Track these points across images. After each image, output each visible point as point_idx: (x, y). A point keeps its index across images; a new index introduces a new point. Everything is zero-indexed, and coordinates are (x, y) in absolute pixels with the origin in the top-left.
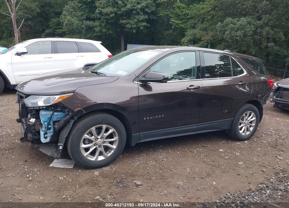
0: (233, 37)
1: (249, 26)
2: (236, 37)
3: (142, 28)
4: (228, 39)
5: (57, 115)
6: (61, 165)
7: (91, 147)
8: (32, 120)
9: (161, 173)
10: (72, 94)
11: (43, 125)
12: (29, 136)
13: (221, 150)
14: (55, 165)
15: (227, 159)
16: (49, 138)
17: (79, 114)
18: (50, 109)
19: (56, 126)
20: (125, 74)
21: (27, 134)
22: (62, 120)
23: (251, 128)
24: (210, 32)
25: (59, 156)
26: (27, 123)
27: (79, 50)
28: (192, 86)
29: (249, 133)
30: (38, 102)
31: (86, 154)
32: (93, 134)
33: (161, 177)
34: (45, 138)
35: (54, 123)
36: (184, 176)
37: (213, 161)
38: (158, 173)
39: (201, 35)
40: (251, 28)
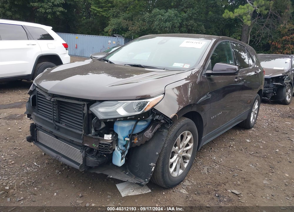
0: (161, 28)
1: (176, 18)
2: (165, 28)
3: (58, 13)
4: (157, 30)
5: (142, 125)
6: (135, 191)
7: (175, 161)
8: (108, 137)
9: (237, 175)
10: (162, 96)
11: (122, 142)
12: (92, 160)
13: (248, 141)
14: (127, 192)
15: (264, 149)
16: (124, 159)
17: (172, 122)
18: (139, 119)
19: (136, 141)
20: (187, 66)
21: (86, 158)
22: (147, 131)
23: (255, 116)
24: (136, 22)
25: (146, 180)
26: (100, 142)
27: (28, 36)
28: (236, 78)
29: (254, 120)
30: (117, 110)
31: (171, 170)
32: (178, 144)
33: (243, 179)
34: (122, 159)
35: (132, 136)
36: (258, 174)
37: (257, 153)
38: (235, 176)
39: (127, 25)
40: (178, 20)
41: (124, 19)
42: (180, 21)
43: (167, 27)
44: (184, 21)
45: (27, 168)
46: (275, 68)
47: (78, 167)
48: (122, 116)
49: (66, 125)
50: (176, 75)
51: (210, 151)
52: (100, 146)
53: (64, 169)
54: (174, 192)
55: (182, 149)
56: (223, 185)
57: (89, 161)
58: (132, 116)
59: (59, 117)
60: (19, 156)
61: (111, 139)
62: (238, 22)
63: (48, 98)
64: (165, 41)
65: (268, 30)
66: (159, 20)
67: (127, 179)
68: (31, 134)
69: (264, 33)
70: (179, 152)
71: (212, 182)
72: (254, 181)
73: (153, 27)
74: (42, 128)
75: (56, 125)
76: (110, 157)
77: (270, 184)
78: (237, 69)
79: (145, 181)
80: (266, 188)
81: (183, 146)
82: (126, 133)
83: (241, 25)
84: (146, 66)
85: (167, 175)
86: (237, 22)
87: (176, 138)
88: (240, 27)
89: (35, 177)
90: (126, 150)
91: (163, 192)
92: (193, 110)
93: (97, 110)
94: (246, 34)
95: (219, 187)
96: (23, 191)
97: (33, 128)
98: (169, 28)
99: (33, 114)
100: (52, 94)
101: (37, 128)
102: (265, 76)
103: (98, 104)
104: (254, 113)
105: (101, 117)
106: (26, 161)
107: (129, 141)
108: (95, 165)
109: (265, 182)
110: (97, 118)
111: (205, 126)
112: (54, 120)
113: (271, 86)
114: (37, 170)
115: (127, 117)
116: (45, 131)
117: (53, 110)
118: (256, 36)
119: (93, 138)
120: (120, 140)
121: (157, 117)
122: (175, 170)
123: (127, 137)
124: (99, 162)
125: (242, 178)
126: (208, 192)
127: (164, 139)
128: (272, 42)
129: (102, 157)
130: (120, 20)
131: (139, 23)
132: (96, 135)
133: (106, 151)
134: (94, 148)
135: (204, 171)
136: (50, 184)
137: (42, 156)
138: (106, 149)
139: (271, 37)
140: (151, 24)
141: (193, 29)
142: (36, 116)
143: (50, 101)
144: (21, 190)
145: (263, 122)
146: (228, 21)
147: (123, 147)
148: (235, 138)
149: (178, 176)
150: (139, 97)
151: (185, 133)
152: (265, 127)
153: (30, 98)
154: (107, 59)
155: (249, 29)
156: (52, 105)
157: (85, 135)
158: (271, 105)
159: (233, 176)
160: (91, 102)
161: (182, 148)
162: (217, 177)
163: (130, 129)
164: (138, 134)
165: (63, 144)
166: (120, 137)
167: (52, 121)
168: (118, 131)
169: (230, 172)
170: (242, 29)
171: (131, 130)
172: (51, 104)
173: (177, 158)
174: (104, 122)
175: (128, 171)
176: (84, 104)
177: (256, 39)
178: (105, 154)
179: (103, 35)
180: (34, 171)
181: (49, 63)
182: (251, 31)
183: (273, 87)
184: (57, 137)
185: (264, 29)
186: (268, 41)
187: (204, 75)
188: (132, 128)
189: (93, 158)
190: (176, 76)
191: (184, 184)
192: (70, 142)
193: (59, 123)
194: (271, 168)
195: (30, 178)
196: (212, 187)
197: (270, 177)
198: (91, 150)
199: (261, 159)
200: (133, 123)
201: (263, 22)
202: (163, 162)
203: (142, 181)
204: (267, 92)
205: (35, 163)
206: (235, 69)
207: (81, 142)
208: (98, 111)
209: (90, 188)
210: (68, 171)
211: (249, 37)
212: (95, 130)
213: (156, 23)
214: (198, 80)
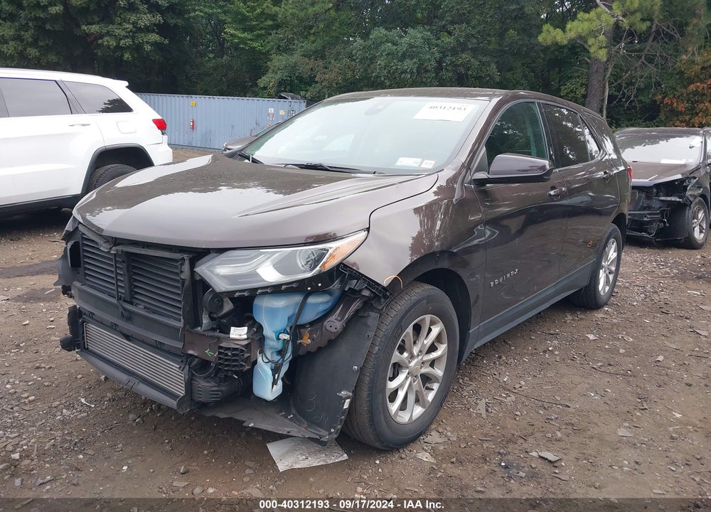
0: (393, 73)
1: (427, 49)
2: (402, 73)
3: (148, 48)
4: (382, 79)
5: (318, 303)
6: (310, 458)
7: (401, 385)
8: (239, 333)
9: (557, 418)
10: (364, 234)
11: (272, 343)
12: (206, 387)
13: (591, 337)
14: (290, 461)
15: (628, 355)
16: (280, 382)
17: (388, 294)
18: (309, 289)
19: (306, 341)
20: (429, 164)
21: (191, 384)
22: (333, 318)
23: (611, 277)
24: (332, 61)
25: (332, 430)
26: (221, 345)
27: (72, 105)
28: (553, 188)
29: (607, 288)
30: (257, 271)
31: (394, 407)
32: (406, 346)
33: (570, 427)
34: (275, 383)
35: (296, 330)
36: (607, 413)
37: (610, 365)
38: (552, 420)
39: (312, 69)
40: (433, 53)
41: (304, 56)
42: (437, 55)
43: (404, 72)
44: (448, 55)
45: (64, 411)
46: (664, 161)
47: (173, 403)
48: (270, 284)
49: (145, 308)
50: (399, 185)
51: (498, 363)
52: (220, 353)
53: (148, 410)
54: (402, 458)
55: (420, 358)
56: (522, 441)
57: (199, 391)
58: (293, 283)
59: (131, 291)
60: (46, 384)
61: (245, 337)
62: (579, 52)
63: (104, 247)
64: (381, 107)
65: (651, 69)
66: (388, 54)
67: (288, 429)
68: (72, 332)
69: (642, 77)
70: (412, 364)
71: (495, 434)
72: (595, 430)
73: (373, 72)
74: (94, 317)
75: (125, 309)
76: (248, 377)
77: (634, 437)
78: (548, 167)
79: (330, 433)
80: (623, 446)
81: (420, 351)
82: (281, 322)
83: (586, 59)
84: (335, 168)
85: (382, 417)
86: (576, 54)
87: (399, 331)
88: (584, 66)
89: (81, 430)
90: (283, 361)
91: (376, 460)
92: (439, 266)
93: (212, 272)
94: (599, 81)
95: (511, 446)
96: (51, 462)
97: (76, 317)
98: (412, 73)
99: (74, 286)
100: (113, 238)
101: (83, 316)
102: (633, 180)
103: (214, 258)
104: (607, 272)
105: (221, 286)
106: (61, 396)
107: (288, 341)
108: (213, 398)
109: (621, 432)
110: (213, 291)
111: (476, 302)
112: (119, 299)
113: (655, 204)
114: (86, 414)
115: (281, 285)
116: (101, 323)
117: (117, 274)
118: (624, 85)
119: (204, 335)
120: (268, 338)
121: (353, 283)
122: (403, 407)
123: (285, 332)
124: (221, 391)
125: (566, 424)
126: (484, 459)
127: (372, 334)
128: (664, 98)
129: (227, 378)
130: (296, 58)
131: (339, 65)
132: (213, 329)
133: (234, 366)
134: (208, 359)
135: (477, 409)
136: (113, 446)
137: (99, 382)
138: (234, 361)
139: (660, 86)
140: (369, 66)
141: (470, 73)
142: (80, 291)
143: (108, 253)
144: (47, 460)
145: (633, 292)
146: (555, 50)
147: (277, 355)
148: (561, 331)
149: (411, 422)
150: (311, 237)
151: (424, 319)
152: (635, 304)
153: (66, 248)
154: (247, 152)
155: (606, 70)
156: (113, 263)
157: (188, 331)
158: (656, 251)
159: (548, 419)
160: (198, 254)
161: (418, 355)
162: (510, 423)
163: (290, 312)
164: (312, 324)
165: (142, 353)
166: (268, 332)
167: (114, 301)
168: (262, 319)
169: (541, 412)
170: (588, 68)
171: (293, 315)
172: (111, 259)
173: (407, 378)
174: (230, 299)
175: (293, 411)
176: (183, 259)
177: (624, 94)
178: (236, 373)
179: (256, 95)
180: (79, 417)
181: (122, 166)
182: (611, 74)
183: (660, 208)
184: (128, 337)
185: (641, 67)
186: (654, 95)
187: (470, 183)
188: (295, 309)
189: (208, 382)
190: (397, 187)
191: (429, 439)
192: (157, 348)
193: (131, 303)
194: (640, 400)
195: (70, 434)
196: (494, 446)
197: (635, 420)
198: (204, 365)
199: (619, 380)
200: (298, 299)
201: (640, 51)
202: (371, 389)
203: (323, 432)
204: (645, 219)
205: (83, 400)
206: (543, 168)
207: (180, 345)
208: (214, 274)
209: (206, 452)
210: (158, 415)
211: (607, 87)
212: (212, 319)
213: (379, 62)
214: (457, 196)
